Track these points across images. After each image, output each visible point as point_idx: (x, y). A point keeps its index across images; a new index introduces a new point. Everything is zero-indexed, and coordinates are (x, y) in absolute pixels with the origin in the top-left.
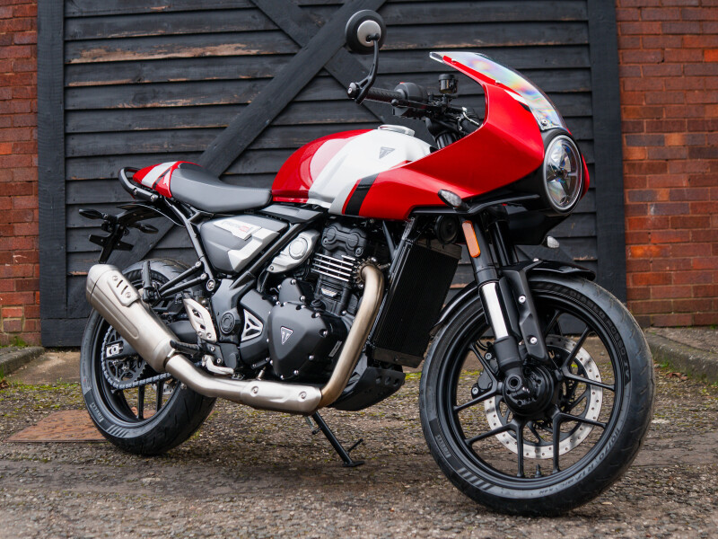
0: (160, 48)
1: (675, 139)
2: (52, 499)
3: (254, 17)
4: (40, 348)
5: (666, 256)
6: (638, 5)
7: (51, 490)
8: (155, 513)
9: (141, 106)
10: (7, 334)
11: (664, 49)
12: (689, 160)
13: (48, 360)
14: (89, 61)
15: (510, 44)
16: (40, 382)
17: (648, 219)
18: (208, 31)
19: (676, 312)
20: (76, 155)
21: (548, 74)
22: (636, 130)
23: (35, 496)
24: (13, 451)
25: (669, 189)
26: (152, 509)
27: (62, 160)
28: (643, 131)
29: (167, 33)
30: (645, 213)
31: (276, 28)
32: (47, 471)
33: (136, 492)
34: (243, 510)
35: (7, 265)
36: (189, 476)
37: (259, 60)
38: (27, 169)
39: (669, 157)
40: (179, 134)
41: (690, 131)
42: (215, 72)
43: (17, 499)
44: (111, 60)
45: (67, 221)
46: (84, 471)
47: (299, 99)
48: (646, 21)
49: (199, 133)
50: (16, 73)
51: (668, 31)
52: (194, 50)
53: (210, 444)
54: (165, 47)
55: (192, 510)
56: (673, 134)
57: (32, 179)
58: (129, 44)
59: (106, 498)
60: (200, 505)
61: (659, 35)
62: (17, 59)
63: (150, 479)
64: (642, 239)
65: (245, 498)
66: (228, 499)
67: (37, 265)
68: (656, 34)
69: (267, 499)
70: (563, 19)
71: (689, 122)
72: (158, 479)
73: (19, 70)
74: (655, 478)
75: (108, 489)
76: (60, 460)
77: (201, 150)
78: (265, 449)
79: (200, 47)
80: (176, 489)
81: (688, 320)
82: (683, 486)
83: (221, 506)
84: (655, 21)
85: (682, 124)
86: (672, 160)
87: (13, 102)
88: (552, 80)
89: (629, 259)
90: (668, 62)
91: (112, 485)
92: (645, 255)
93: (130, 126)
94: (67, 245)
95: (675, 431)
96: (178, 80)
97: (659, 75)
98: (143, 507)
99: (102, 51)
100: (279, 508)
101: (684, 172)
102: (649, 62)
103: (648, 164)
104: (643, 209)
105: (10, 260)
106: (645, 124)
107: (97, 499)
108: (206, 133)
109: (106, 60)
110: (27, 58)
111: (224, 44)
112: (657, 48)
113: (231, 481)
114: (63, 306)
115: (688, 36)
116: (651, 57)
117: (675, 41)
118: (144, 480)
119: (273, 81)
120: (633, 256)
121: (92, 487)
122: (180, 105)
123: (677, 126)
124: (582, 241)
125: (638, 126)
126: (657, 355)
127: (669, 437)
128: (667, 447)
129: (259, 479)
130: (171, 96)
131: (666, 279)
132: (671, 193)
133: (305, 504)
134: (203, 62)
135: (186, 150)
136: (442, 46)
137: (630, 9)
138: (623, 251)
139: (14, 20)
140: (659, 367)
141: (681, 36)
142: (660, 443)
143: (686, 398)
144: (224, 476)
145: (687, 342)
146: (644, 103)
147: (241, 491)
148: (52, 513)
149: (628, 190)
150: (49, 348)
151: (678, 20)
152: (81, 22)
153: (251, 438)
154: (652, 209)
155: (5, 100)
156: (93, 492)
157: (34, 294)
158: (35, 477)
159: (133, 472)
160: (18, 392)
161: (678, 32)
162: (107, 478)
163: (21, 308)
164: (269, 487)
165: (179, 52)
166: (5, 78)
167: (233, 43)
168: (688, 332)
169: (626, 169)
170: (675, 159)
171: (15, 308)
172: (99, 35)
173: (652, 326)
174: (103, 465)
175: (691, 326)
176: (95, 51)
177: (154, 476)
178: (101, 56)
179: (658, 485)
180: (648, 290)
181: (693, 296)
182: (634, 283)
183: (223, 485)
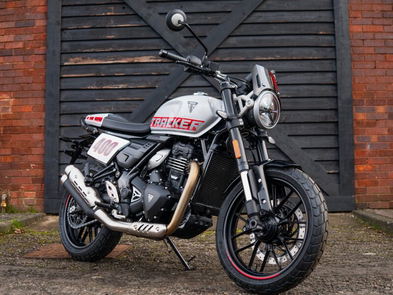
0: (111, 58)
1: (381, 109)
2: (43, 285)
3: (160, 42)
4: (43, 214)
5: (376, 171)
6: (362, 38)
7: (43, 281)
8: (96, 293)
9: (100, 88)
10: (27, 206)
11: (375, 62)
12: (388, 120)
13: (47, 220)
14: (73, 64)
15: (294, 58)
16: (42, 230)
17: (366, 151)
18: (135, 49)
19: (381, 201)
20: (65, 113)
21: (314, 74)
22: (360, 104)
23: (34, 283)
24: (25, 262)
25: (377, 136)
26: (96, 291)
27: (58, 115)
28: (364, 105)
29: (114, 50)
30: (365, 148)
31: (171, 48)
32: (41, 272)
33: (87, 283)
34: (144, 292)
35: (27, 170)
36: (116, 276)
37: (163, 65)
38: (39, 120)
39: (378, 118)
40: (120, 103)
41: (389, 105)
42: (139, 70)
43: (24, 284)
44: (85, 63)
45: (59, 147)
46: (61, 273)
47: (183, 85)
48: (366, 47)
49: (130, 102)
50: (35, 69)
51: (378, 52)
52: (128, 59)
53: (129, 261)
54: (113, 57)
55: (117, 292)
56: (380, 107)
57: (42, 125)
58: (94, 55)
59: (72, 285)
60: (121, 290)
61: (373, 54)
62: (36, 62)
63: (96, 277)
64: (363, 162)
65: (146, 287)
66: (137, 287)
67: (43, 170)
68: (371, 54)
69: (158, 287)
70: (322, 45)
71: (388, 100)
72: (101, 277)
73: (36, 68)
74: (367, 280)
75: (73, 281)
76: (49, 267)
77: (131, 111)
78: (159, 264)
79: (131, 57)
80: (109, 282)
81: (387, 205)
82: (382, 284)
83: (132, 290)
84: (371, 47)
85: (385, 101)
86: (379, 120)
87: (33, 84)
88: (316, 77)
89: (356, 172)
90: (378, 68)
91: (75, 279)
92: (364, 170)
93: (94, 98)
94: (59, 160)
95: (379, 258)
96: (120, 74)
97: (373, 75)
98: (91, 290)
99: (80, 59)
100: (163, 292)
101: (386, 127)
102: (368, 69)
103: (367, 122)
104: (364, 146)
105: (29, 167)
106: (365, 101)
107: (67, 285)
108: (133, 103)
109: (82, 63)
110: (41, 62)
111: (144, 56)
112: (372, 61)
113: (139, 279)
114: (57, 192)
115: (388, 55)
116: (369, 66)
117: (382, 57)
118: (93, 277)
119: (169, 76)
120: (358, 171)
121: (64, 280)
122: (120, 87)
123: (382, 102)
124: (331, 162)
125: (361, 102)
126: (370, 222)
127: (376, 261)
128: (374, 266)
129: (154, 278)
130: (116, 83)
131: (376, 183)
132: (378, 138)
133: (178, 290)
134: (133, 65)
135: (123, 111)
136: (258, 59)
137: (358, 41)
138: (353, 168)
139: (34, 41)
140: (371, 228)
141: (384, 55)
142: (370, 264)
143: (385, 243)
144: (136, 276)
145: (386, 215)
146: (365, 90)
147: (145, 283)
148: (42, 291)
149: (355, 136)
150: (48, 214)
151: (383, 47)
152: (70, 43)
153: (151, 259)
154: (369, 146)
155: (29, 83)
156: (65, 282)
157: (41, 185)
158: (35, 274)
159: (87, 273)
160: (31, 235)
161: (383, 53)
162: (73, 276)
163: (34, 192)
164: (160, 282)
165: (120, 60)
166: (29, 72)
167: (149, 56)
168: (387, 211)
169: (355, 125)
170: (381, 120)
171: (31, 192)
172: (79, 50)
173: (368, 208)
174: (72, 270)
175: (389, 209)
176: (77, 59)
177: (98, 275)
178: (79, 61)
179: (369, 284)
180: (366, 189)
181: (390, 192)
182: (359, 185)
183: (135, 281)
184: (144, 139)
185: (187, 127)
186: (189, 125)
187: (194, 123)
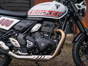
184: (26, 19)
185: (55, 15)
186: (56, 14)
187: (59, 13)
